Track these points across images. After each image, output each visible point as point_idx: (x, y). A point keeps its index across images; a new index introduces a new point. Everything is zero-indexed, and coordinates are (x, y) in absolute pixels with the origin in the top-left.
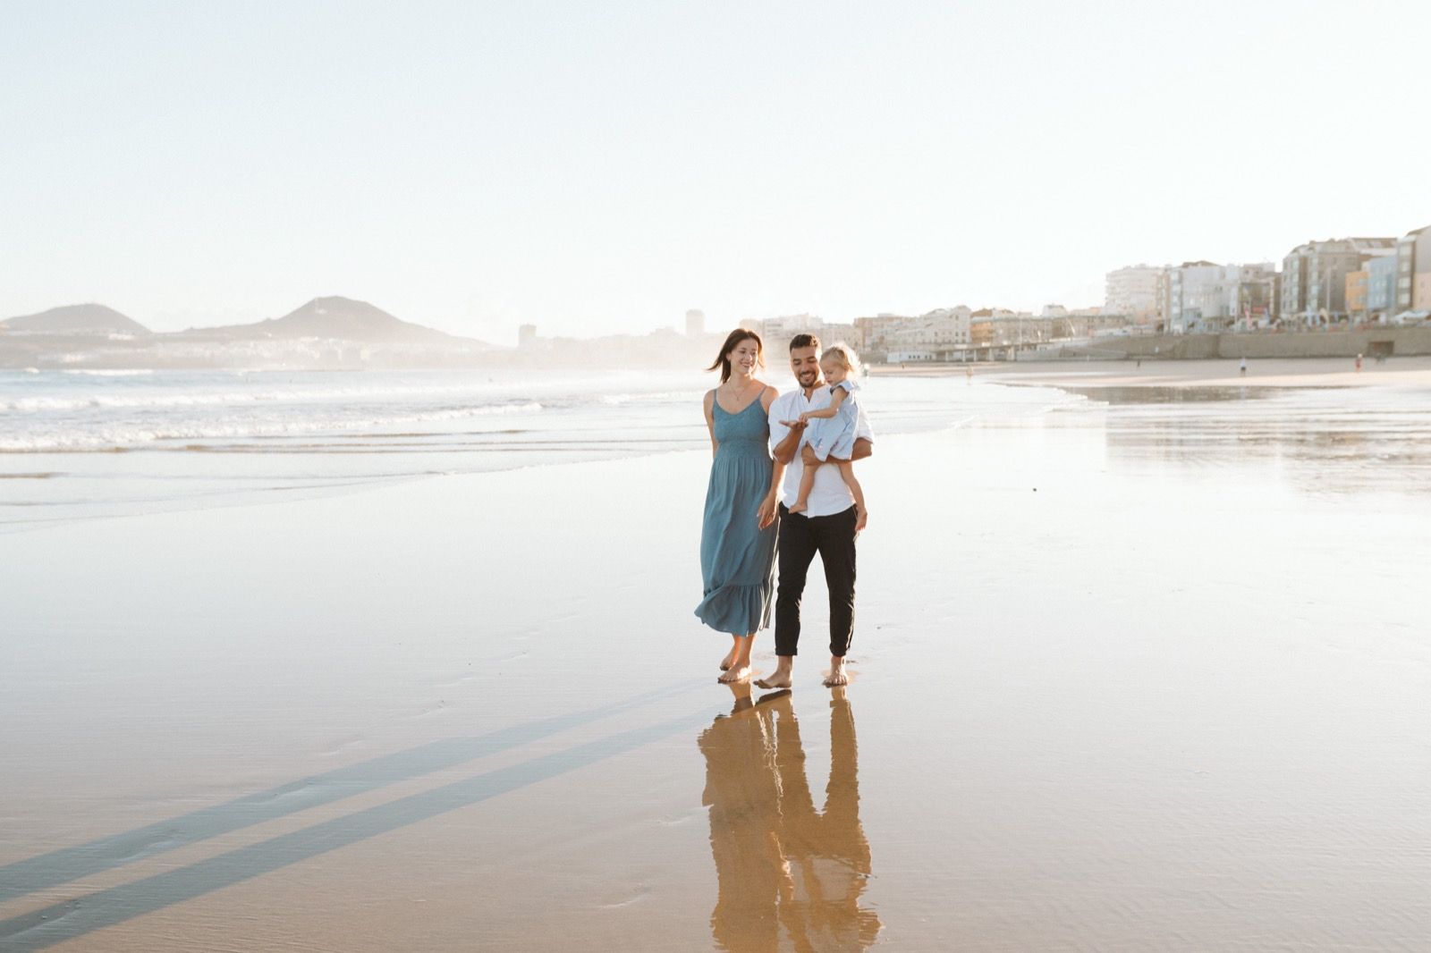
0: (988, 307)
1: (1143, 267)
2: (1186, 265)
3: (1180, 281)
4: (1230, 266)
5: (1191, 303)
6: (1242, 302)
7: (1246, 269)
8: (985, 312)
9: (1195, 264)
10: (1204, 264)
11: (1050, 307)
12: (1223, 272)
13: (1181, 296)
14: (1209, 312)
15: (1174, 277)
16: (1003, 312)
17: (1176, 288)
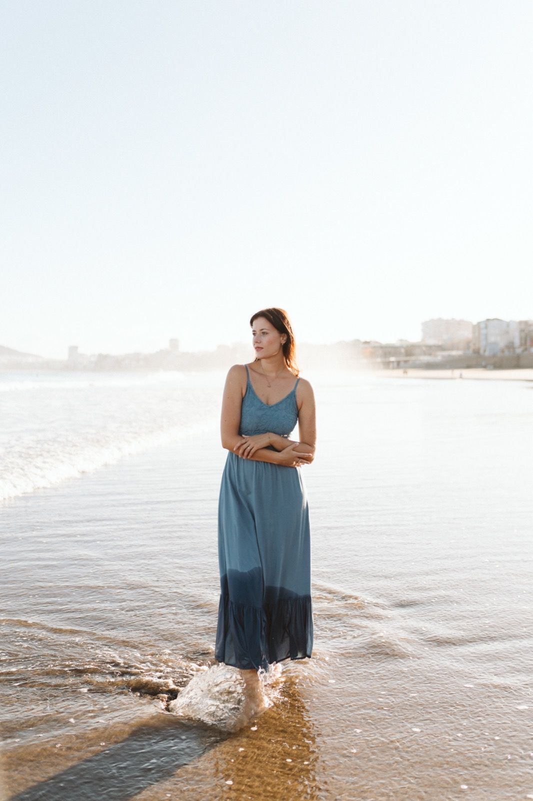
0: (368, 340)
1: (440, 320)
2: (488, 320)
3: (486, 327)
4: (511, 321)
5: (492, 339)
6: (521, 339)
7: (520, 323)
8: (366, 343)
9: (494, 319)
10: (498, 319)
11: (401, 340)
12: (508, 324)
13: (486, 336)
14: (502, 344)
15: (483, 326)
16: (377, 342)
17: (484, 332)
